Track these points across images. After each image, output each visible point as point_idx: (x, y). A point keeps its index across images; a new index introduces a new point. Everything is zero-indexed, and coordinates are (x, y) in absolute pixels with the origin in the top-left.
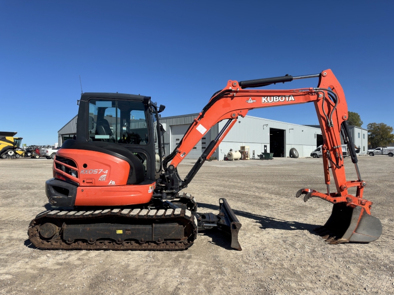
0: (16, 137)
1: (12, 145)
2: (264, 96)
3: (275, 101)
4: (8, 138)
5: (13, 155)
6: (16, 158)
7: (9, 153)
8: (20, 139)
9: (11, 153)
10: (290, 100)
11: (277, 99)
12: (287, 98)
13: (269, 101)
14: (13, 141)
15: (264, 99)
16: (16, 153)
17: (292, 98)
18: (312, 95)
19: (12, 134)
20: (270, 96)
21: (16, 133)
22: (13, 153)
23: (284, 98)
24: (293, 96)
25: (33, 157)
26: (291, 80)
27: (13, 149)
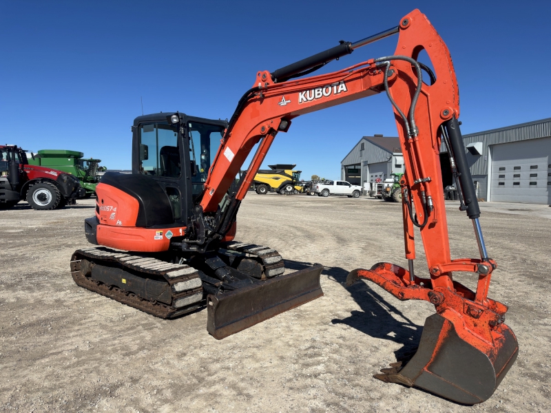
0: (295, 170)
1: (290, 179)
2: (301, 91)
3: (317, 97)
4: (287, 171)
5: (291, 191)
6: (295, 194)
7: (287, 188)
8: (299, 172)
9: (289, 189)
10: (339, 91)
11: (320, 92)
12: (335, 87)
13: (309, 98)
14: (291, 175)
15: (301, 96)
16: (295, 189)
17: (343, 87)
18: (374, 74)
19: (290, 167)
20: (310, 89)
21: (295, 166)
22: (291, 188)
23: (330, 88)
24: (345, 82)
25: (309, 194)
26: (349, 51)
27: (293, 184)
